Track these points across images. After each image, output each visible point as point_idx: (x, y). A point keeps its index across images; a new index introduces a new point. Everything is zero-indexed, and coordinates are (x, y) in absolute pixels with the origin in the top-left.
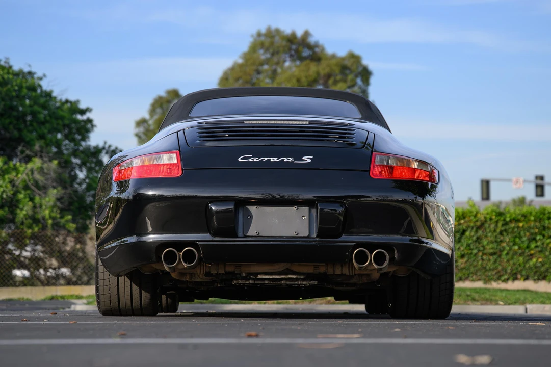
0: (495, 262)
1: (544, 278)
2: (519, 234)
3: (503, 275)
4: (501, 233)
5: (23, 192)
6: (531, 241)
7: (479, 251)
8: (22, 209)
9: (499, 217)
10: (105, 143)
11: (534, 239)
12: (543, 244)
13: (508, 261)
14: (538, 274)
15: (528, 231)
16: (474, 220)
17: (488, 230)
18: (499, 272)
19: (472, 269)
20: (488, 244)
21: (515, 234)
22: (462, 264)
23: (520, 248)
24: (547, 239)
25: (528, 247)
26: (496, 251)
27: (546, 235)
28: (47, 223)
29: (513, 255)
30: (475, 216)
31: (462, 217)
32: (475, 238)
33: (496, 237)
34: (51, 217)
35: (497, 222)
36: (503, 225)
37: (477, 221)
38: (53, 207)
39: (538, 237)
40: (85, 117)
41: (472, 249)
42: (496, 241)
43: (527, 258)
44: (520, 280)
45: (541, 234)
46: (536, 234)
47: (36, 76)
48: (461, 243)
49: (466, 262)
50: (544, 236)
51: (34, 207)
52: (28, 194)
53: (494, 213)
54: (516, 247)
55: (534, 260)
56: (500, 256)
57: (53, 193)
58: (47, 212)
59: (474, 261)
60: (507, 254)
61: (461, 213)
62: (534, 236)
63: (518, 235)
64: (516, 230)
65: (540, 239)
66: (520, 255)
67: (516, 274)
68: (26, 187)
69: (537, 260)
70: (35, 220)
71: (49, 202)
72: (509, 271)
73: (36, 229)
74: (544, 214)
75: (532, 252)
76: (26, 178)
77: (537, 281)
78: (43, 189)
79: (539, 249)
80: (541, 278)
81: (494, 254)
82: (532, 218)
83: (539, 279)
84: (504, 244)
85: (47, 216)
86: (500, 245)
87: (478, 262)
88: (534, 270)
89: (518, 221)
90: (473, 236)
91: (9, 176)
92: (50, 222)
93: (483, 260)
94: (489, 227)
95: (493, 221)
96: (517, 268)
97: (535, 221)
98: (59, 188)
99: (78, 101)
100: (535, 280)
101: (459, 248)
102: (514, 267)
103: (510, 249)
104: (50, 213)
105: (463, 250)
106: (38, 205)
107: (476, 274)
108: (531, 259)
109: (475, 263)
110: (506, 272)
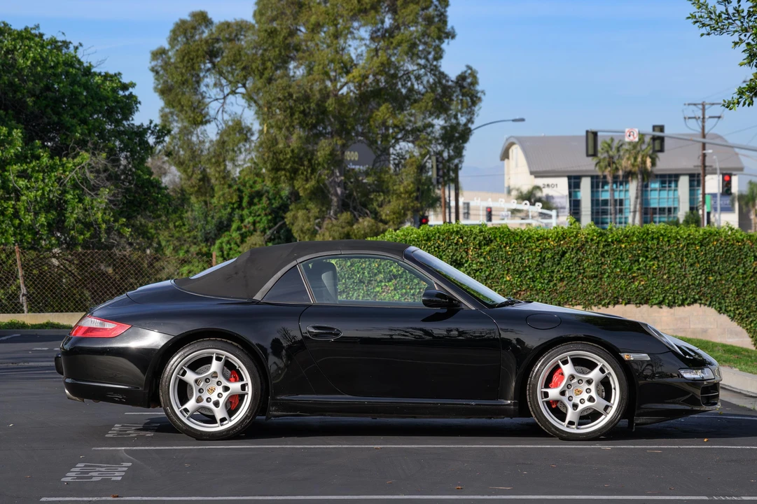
0: (596, 285)
1: (646, 303)
2: (621, 255)
3: (604, 299)
4: (602, 254)
5: (72, 192)
6: (634, 263)
7: (580, 273)
8: (72, 213)
9: (600, 238)
10: (151, 122)
11: (638, 261)
12: (646, 266)
13: (609, 284)
14: (639, 297)
15: (630, 253)
16: (574, 241)
17: (589, 252)
18: (599, 296)
19: (571, 293)
20: (588, 267)
21: (617, 256)
22: (561, 287)
23: (621, 271)
24: (650, 261)
25: (630, 270)
26: (596, 273)
27: (649, 256)
28: (99, 228)
29: (615, 278)
30: (576, 236)
31: (562, 238)
32: (574, 260)
33: (597, 258)
34: (104, 221)
35: (598, 243)
36: (604, 246)
37: (577, 242)
38: (105, 209)
39: (641, 260)
40: (127, 93)
41: (572, 272)
42: (598, 264)
43: (629, 281)
44: (621, 304)
45: (643, 256)
46: (639, 256)
47: (71, 47)
48: (560, 266)
49: (565, 286)
50: (647, 257)
51: (85, 210)
52: (77, 194)
53: (595, 234)
54: (618, 270)
55: (636, 283)
56: (601, 279)
57: (105, 194)
58: (100, 215)
59: (573, 284)
60: (609, 277)
61: (561, 233)
62: (637, 258)
63: (620, 257)
64: (618, 251)
65: (642, 261)
66: (622, 278)
67: (616, 297)
68: (75, 186)
69: (640, 283)
70: (88, 226)
71: (100, 203)
72: (610, 295)
73: (88, 235)
74: (648, 234)
75: (634, 275)
76: (75, 176)
77: (638, 305)
78: (95, 188)
79: (642, 271)
80: (642, 301)
81: (596, 277)
82: (635, 239)
83: (640, 303)
84: (606, 267)
85: (100, 220)
86: (601, 267)
87: (578, 285)
88: (637, 293)
89: (620, 241)
90: (573, 258)
91: (56, 174)
92: (104, 226)
93: (583, 283)
94: (589, 248)
95: (594, 242)
96: (619, 292)
97: (638, 241)
98: (112, 187)
99: (120, 74)
100: (636, 304)
101: (558, 271)
102: (615, 291)
103: (612, 272)
104: (102, 216)
105: (562, 273)
106: (87, 207)
107: (575, 299)
108: (633, 282)
109: (575, 286)
110: (607, 296)
